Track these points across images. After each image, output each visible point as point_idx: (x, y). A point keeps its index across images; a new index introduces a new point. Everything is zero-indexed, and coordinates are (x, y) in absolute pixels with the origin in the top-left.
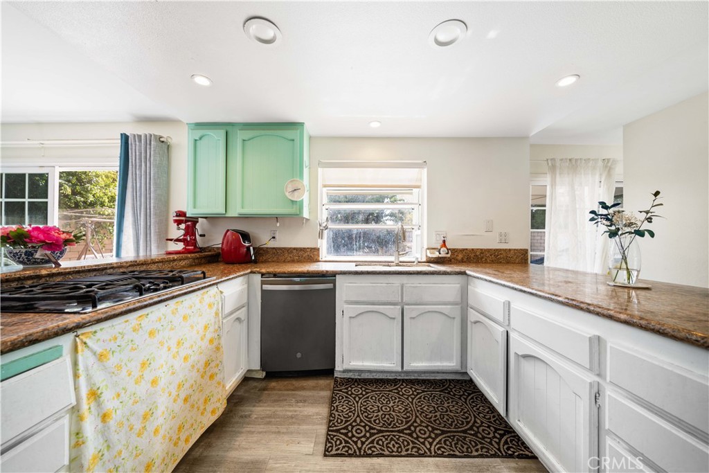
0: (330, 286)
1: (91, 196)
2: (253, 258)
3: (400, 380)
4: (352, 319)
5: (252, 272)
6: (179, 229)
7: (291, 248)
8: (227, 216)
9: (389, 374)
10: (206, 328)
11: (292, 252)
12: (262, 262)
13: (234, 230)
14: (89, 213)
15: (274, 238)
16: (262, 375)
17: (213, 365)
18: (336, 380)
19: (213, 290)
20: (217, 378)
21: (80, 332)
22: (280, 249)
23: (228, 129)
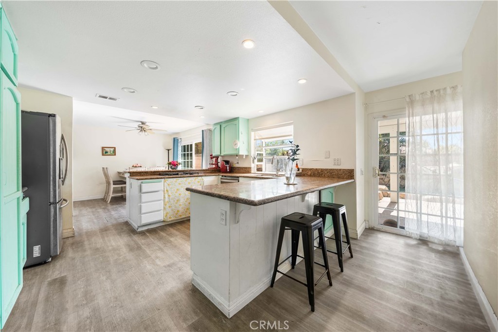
5: (219, 175)
7: (242, 167)
8: (221, 155)
11: (243, 169)
12: (235, 172)
13: (224, 161)
15: (238, 163)
19: (200, 178)
21: (165, 179)
22: (239, 167)
23: (221, 124)
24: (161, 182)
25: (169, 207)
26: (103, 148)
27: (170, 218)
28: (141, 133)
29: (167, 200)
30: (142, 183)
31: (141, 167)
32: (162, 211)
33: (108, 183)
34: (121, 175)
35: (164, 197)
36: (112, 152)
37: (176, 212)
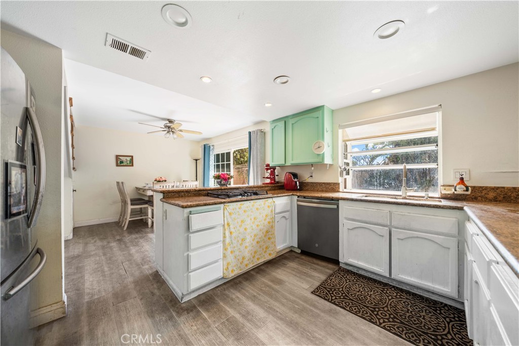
0: (335, 207)
1: (246, 158)
2: (298, 188)
3: (391, 285)
4: (350, 231)
5: (292, 195)
6: (267, 172)
7: (321, 183)
8: (286, 165)
9: (381, 278)
10: (266, 216)
11: (322, 185)
12: (305, 190)
13: (289, 173)
14: (245, 166)
15: (311, 176)
16: (299, 251)
17: (270, 233)
18: (340, 268)
19: (270, 200)
20: (272, 240)
21: (225, 204)
22: (315, 183)
23: (286, 119)
24: (220, 209)
25: (232, 252)
26: (117, 157)
27: (233, 271)
28: (168, 135)
29: (228, 240)
30: (190, 213)
31: (165, 181)
32: (221, 262)
33: (124, 202)
34: (141, 192)
35: (224, 237)
36: (128, 162)
37: (241, 260)
